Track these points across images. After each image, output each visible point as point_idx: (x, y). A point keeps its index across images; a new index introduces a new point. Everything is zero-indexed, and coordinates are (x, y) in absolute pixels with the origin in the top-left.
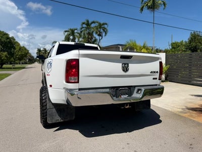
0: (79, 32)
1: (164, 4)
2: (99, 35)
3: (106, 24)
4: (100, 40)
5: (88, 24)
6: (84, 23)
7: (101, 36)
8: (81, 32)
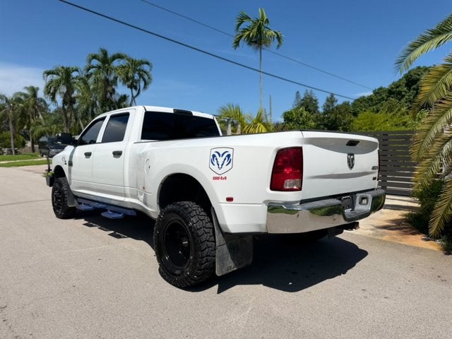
0: (83, 76)
1: (279, 38)
2: (132, 86)
3: (147, 63)
4: (133, 98)
5: (105, 60)
6: (94, 57)
7: (136, 88)
8: (88, 76)
